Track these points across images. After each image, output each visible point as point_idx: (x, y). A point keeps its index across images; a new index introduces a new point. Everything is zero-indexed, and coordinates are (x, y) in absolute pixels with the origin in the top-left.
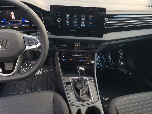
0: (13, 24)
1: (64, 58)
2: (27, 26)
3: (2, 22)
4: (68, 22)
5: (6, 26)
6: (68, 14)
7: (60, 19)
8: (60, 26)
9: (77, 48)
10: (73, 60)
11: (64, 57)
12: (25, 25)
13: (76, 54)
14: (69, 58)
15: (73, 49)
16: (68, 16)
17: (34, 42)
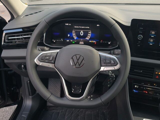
0: (79, 39)
1: (136, 89)
2: (94, 42)
3: (69, 35)
4: (152, 40)
5: (71, 41)
6: (153, 30)
7: (141, 37)
8: (139, 45)
9: (157, 77)
10: (148, 93)
11: (136, 86)
12: (92, 41)
13: (154, 86)
14: (143, 90)
15: (152, 78)
16: (153, 33)
17: (112, 62)
